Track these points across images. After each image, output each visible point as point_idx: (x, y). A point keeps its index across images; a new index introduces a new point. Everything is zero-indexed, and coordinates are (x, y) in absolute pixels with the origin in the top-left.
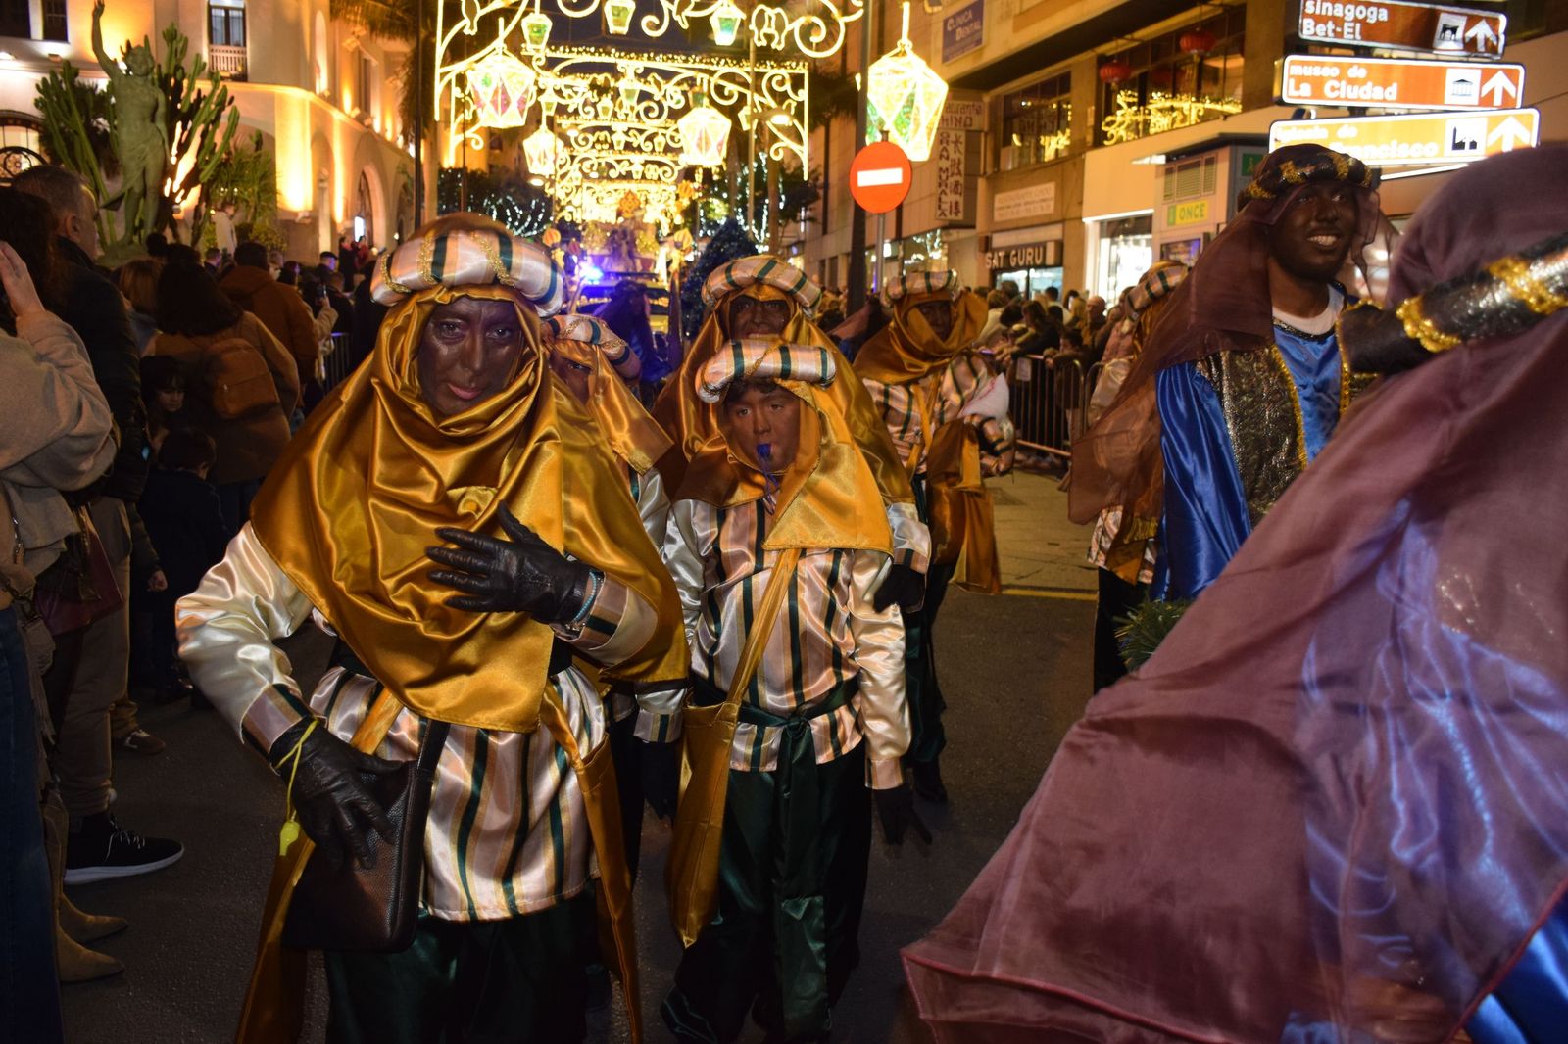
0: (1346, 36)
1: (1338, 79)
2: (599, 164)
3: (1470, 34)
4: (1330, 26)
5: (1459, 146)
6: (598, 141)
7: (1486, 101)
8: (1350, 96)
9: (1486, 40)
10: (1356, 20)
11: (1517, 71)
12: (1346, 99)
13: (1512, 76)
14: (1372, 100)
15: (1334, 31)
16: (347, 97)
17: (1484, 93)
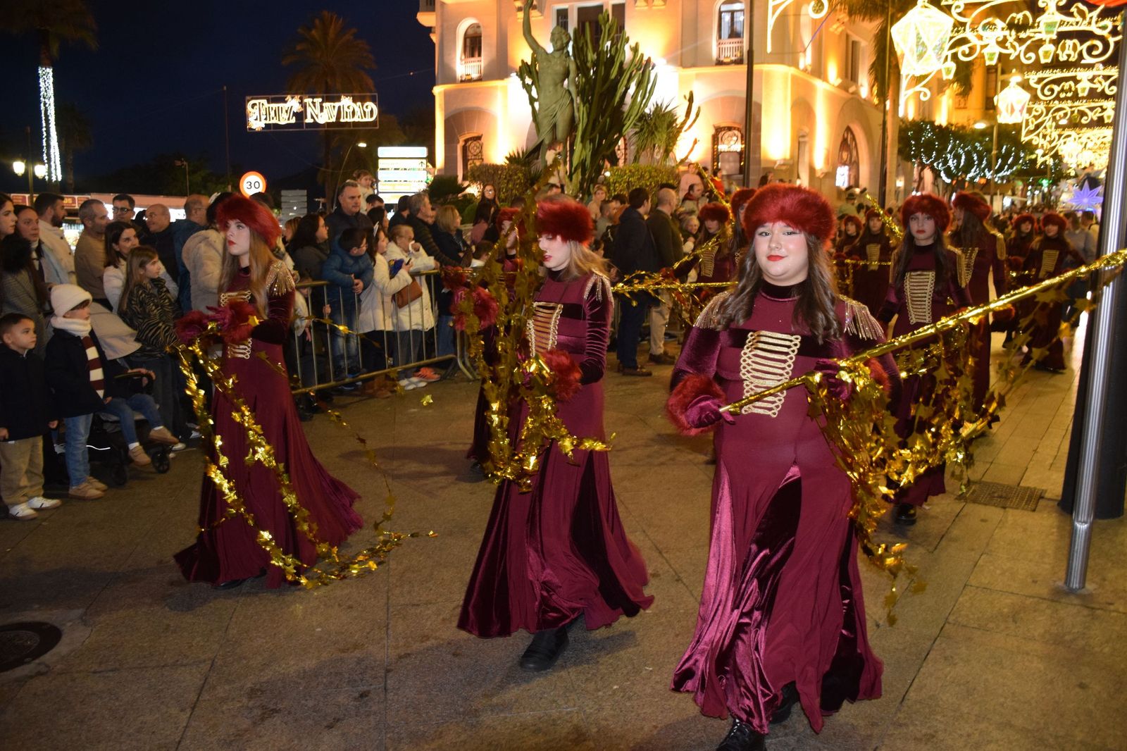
2: (1072, 112)
6: (1062, 90)
16: (833, 69)
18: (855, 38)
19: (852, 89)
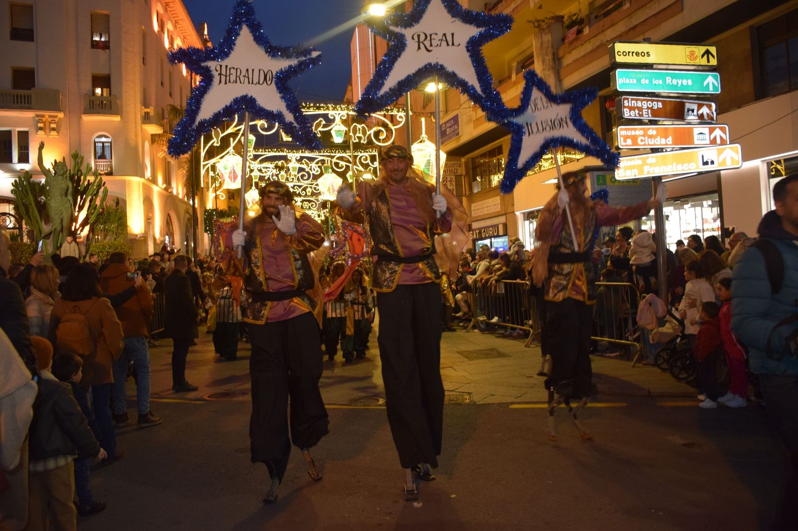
0: (644, 116)
1: (644, 136)
3: (700, 112)
4: (637, 111)
5: (705, 163)
7: (713, 142)
8: (650, 143)
9: (708, 114)
10: (648, 108)
11: (725, 127)
12: (649, 145)
13: (723, 130)
14: (661, 145)
15: (639, 114)
16: (160, 179)
17: (712, 138)
19: (169, 191)
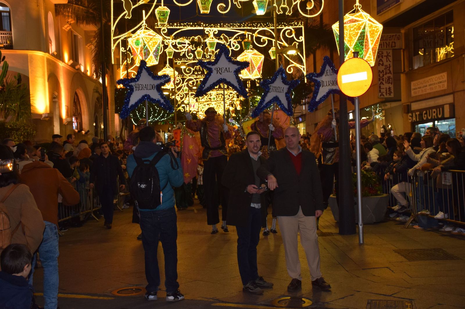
16: (66, 56)
18: (76, 33)
19: (77, 67)
